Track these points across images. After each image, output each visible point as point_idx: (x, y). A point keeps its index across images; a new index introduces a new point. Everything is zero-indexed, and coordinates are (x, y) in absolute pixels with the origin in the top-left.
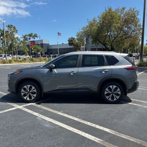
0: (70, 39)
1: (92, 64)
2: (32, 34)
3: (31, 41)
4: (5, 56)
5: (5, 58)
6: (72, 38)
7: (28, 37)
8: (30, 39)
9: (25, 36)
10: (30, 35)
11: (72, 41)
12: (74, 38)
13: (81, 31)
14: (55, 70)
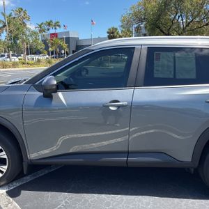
0: (110, 29)
1: (179, 76)
2: (51, 21)
3: (51, 34)
4: (9, 56)
5: (8, 60)
6: (113, 28)
7: (46, 27)
8: (48, 30)
9: (42, 24)
10: (49, 24)
11: (113, 33)
12: (116, 29)
13: (129, 12)
14: (60, 94)
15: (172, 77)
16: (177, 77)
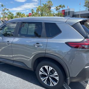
8: (60, 9)
9: (57, 7)
10: (60, 6)
15: (26, 34)
16: (28, 34)
